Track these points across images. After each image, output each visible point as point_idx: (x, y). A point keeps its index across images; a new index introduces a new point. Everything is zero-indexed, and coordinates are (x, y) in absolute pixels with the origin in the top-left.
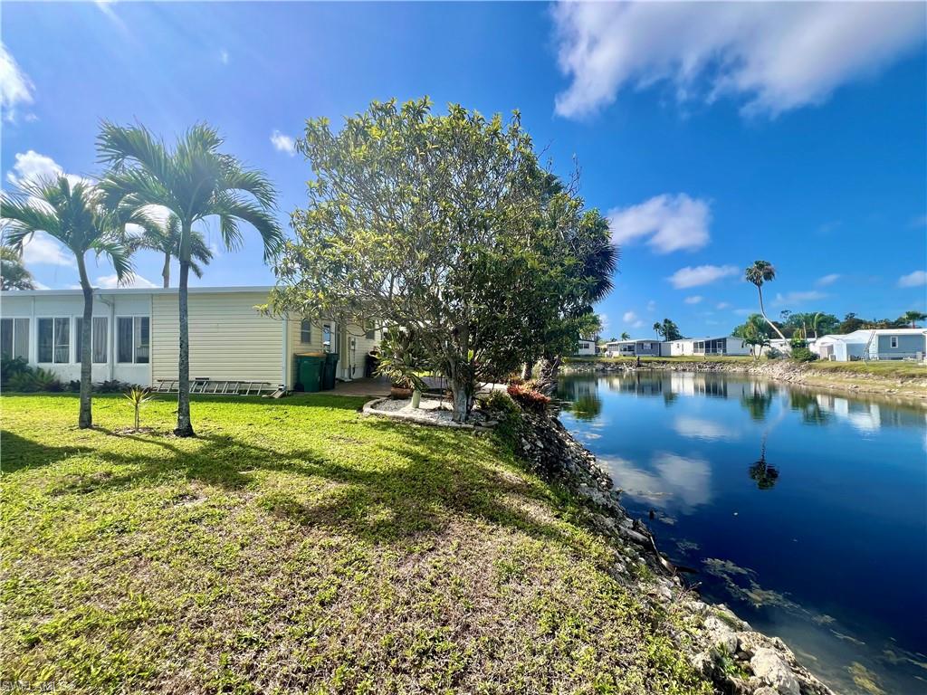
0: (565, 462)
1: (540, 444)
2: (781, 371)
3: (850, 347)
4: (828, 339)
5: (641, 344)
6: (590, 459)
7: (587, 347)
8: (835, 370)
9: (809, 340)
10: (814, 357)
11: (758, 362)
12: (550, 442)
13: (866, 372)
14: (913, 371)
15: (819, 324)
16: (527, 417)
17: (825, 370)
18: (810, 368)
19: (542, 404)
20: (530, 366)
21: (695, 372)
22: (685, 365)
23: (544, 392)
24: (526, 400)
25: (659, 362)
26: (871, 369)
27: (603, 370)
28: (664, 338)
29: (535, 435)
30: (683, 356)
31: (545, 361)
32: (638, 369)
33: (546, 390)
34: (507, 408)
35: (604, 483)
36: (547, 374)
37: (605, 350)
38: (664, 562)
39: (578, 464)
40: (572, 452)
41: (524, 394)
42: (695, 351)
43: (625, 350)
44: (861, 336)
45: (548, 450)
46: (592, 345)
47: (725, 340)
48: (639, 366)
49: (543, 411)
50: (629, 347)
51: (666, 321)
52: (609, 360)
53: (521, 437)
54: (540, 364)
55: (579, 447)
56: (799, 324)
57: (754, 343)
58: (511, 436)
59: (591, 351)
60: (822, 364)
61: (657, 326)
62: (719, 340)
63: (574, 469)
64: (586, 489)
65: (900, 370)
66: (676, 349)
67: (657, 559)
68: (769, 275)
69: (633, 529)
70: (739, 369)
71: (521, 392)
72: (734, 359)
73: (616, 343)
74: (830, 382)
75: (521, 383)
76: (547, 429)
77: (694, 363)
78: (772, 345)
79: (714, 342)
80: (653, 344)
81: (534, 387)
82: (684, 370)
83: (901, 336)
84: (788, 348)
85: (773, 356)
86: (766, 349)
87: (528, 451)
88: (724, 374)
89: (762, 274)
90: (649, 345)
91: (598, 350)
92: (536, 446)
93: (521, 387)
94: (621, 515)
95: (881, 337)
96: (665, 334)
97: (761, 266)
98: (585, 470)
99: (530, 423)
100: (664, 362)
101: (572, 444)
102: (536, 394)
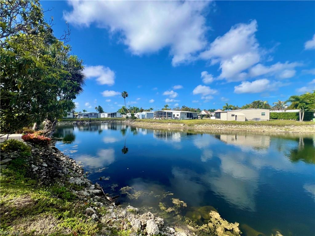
0: (60, 169)
1: (45, 165)
2: (129, 122)
3: (142, 115)
4: (138, 114)
5: (91, 114)
6: (72, 163)
7: (69, 114)
8: (140, 121)
9: (135, 114)
10: (136, 118)
11: (124, 120)
12: (52, 161)
13: (145, 121)
14: (152, 121)
15: (136, 109)
16: (36, 151)
17: (138, 121)
18: (135, 121)
19: (46, 142)
20: (39, 123)
21: (108, 123)
22: (105, 121)
23: (48, 135)
24: (35, 142)
25: (97, 120)
26: (146, 121)
27: (76, 124)
28: (98, 112)
29: (42, 160)
30: (104, 118)
31: (48, 121)
32: (90, 123)
33: (49, 135)
34: (20, 149)
35: (80, 172)
36: (50, 127)
37: (77, 116)
38: (108, 198)
39: (68, 167)
40: (64, 163)
41: (34, 138)
42: (108, 116)
43: (85, 116)
44: (144, 113)
45: (50, 167)
46: (72, 114)
47: (116, 113)
48: (90, 121)
49: (47, 145)
50: (87, 115)
51: (99, 106)
52: (79, 120)
53: (31, 164)
54: (46, 122)
55: (67, 159)
56: (132, 110)
57: (123, 114)
58: (22, 166)
59: (71, 116)
60: (137, 120)
61: (96, 108)
62: (115, 113)
63: (66, 172)
64: (73, 180)
65: (150, 121)
66: (102, 116)
67: (106, 198)
68: (127, 96)
69: (95, 189)
70: (120, 122)
71: (32, 138)
72: (118, 119)
73: (81, 113)
74: (139, 124)
75: (32, 132)
76: (49, 155)
77: (108, 120)
78: (127, 115)
79: (113, 113)
80: (95, 114)
81: (41, 134)
82: (105, 122)
83: (150, 113)
84: (130, 116)
85: (127, 117)
86: (126, 116)
87: (36, 171)
88: (116, 123)
89: (125, 95)
90: (94, 114)
91: (74, 116)
92: (42, 166)
93: (33, 135)
94: (89, 185)
95: (147, 113)
96: (99, 111)
97: (125, 93)
98: (71, 169)
99: (38, 154)
100: (99, 120)
101: (64, 158)
102: (42, 138)
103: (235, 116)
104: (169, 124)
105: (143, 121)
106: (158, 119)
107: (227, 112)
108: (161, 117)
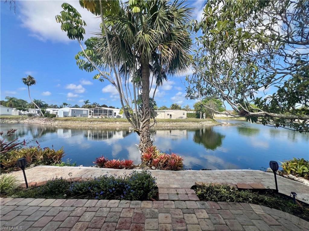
17: (62, 120)
44: (66, 110)
57: (20, 110)
70: (13, 122)
72: (8, 117)
78: (30, 111)
83: (76, 110)
95: (72, 110)
103: (169, 115)
104: (118, 123)
105: (74, 121)
106: (96, 117)
107: (164, 112)
108: (99, 115)
